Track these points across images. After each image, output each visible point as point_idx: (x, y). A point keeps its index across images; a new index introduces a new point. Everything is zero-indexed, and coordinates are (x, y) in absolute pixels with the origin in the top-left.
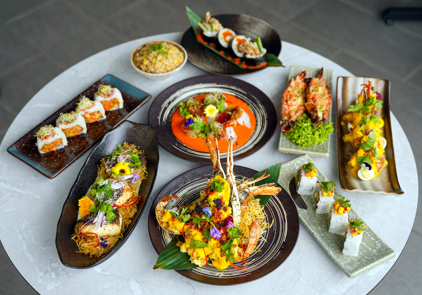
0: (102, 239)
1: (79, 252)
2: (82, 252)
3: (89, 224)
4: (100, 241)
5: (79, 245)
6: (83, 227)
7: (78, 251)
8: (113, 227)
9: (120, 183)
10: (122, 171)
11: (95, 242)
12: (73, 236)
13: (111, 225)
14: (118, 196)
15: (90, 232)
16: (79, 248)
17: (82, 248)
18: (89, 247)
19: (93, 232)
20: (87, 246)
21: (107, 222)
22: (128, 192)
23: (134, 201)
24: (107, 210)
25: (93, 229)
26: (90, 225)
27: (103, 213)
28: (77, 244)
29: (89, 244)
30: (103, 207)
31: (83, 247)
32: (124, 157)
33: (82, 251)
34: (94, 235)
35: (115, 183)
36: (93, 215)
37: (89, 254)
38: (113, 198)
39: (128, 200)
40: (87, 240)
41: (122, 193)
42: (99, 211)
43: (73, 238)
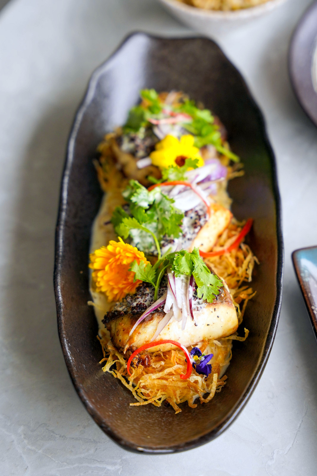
0: (197, 352)
1: (137, 404)
2: (146, 403)
3: (152, 319)
4: (192, 359)
5: (131, 383)
6: (135, 330)
7: (134, 402)
8: (218, 313)
9: (195, 192)
10: (181, 161)
11: (176, 366)
12: (104, 364)
13: (211, 309)
14: (195, 227)
15: (158, 339)
16: (134, 394)
17: (143, 391)
18: (164, 382)
19: (166, 338)
20: (156, 382)
21: (199, 303)
22: (219, 213)
23: (234, 235)
24: (192, 269)
25: (165, 330)
26: (155, 321)
27: (182, 280)
28: (124, 382)
29: (160, 375)
30: (177, 262)
31: (144, 387)
32: (174, 124)
33: (146, 400)
34: (168, 346)
35: (180, 192)
36: (148, 291)
37: (166, 404)
38: (184, 236)
39: (220, 236)
40: (149, 365)
41: (205, 217)
42: (170, 275)
43: (106, 368)
